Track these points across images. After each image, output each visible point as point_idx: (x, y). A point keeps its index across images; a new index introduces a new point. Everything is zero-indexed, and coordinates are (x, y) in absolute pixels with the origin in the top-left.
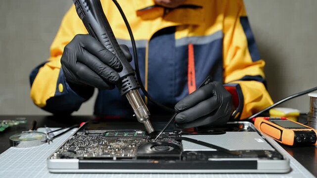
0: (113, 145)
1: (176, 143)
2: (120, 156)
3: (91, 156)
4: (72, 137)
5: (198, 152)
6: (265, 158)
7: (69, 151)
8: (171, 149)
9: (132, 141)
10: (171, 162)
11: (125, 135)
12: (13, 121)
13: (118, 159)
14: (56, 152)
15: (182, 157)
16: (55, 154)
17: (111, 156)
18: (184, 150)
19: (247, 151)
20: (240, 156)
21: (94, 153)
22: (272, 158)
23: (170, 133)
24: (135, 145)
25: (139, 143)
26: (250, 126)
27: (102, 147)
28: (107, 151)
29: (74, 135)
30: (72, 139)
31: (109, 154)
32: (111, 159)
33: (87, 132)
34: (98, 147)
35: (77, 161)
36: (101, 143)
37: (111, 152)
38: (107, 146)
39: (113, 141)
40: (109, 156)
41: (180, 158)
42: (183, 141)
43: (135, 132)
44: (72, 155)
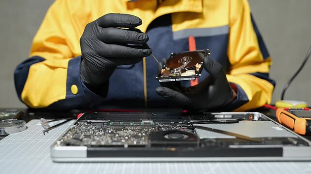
0: (121, 133)
1: (190, 131)
2: (132, 144)
3: (99, 144)
4: (73, 126)
5: (217, 139)
6: (289, 145)
7: (74, 139)
8: (186, 137)
9: (141, 130)
10: (190, 149)
11: (132, 124)
12: (3, 113)
13: (129, 146)
14: (60, 140)
15: (200, 144)
16: (59, 142)
17: (122, 144)
18: (201, 138)
19: (269, 138)
20: (263, 143)
21: (103, 140)
22: (297, 145)
23: (179, 122)
24: (146, 134)
25: (149, 132)
26: (260, 116)
27: (110, 135)
28: (116, 139)
29: (75, 124)
30: (74, 128)
31: (119, 142)
32: (122, 146)
33: (89, 121)
34: (104, 135)
35: (85, 148)
36: (107, 131)
37: (121, 140)
38: (115, 134)
39: (120, 130)
40: (119, 144)
41: (198, 145)
42: (196, 129)
43: (141, 121)
44: (78, 142)
